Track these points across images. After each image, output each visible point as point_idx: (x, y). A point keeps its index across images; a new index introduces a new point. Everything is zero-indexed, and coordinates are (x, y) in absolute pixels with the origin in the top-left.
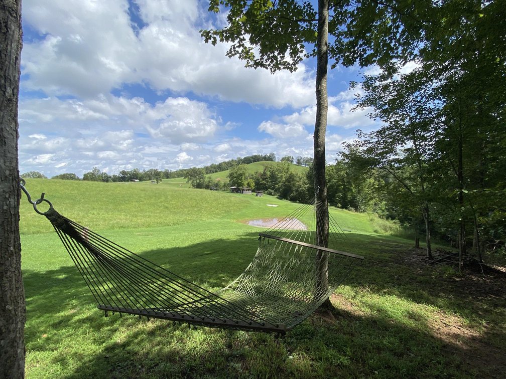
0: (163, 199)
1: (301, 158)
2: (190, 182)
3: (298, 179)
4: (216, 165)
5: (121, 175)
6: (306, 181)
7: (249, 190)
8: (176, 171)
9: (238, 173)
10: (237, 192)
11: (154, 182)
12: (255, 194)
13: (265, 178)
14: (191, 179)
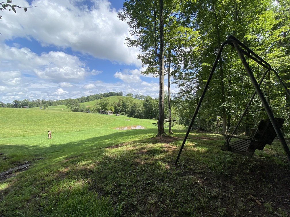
0: (63, 118)
1: (137, 95)
2: (70, 108)
3: (138, 107)
4: (85, 97)
5: (14, 103)
6: (143, 107)
7: (111, 112)
8: (57, 101)
9: (105, 103)
10: (104, 114)
11: (42, 108)
12: (115, 114)
13: (120, 106)
14: (70, 106)
